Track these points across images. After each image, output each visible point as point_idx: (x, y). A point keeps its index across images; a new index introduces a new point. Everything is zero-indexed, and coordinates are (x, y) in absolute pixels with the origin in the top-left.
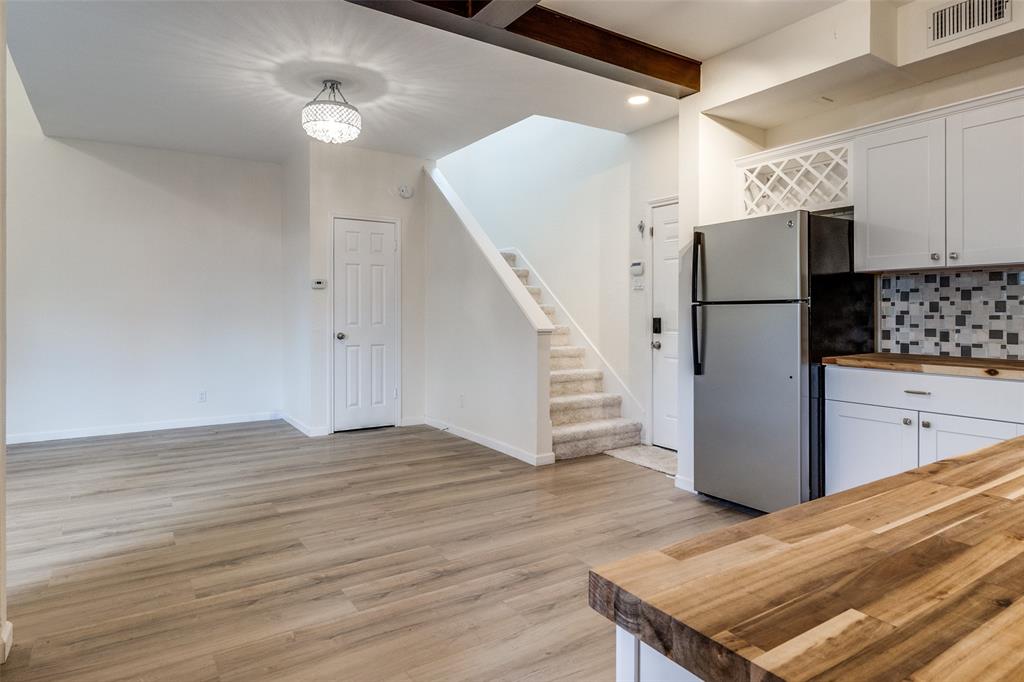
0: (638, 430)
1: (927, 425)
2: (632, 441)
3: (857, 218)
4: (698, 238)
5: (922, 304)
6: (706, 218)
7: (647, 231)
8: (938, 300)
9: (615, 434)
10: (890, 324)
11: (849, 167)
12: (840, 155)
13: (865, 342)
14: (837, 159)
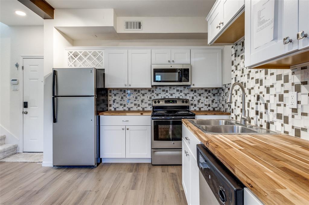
0: (16, 147)
1: (128, 129)
2: (13, 152)
3: (105, 72)
4: (55, 73)
5: (119, 97)
6: (56, 66)
7: (20, 67)
8: (123, 96)
9: (5, 152)
10: (111, 102)
11: (103, 57)
12: (101, 53)
13: (105, 108)
14: (100, 54)
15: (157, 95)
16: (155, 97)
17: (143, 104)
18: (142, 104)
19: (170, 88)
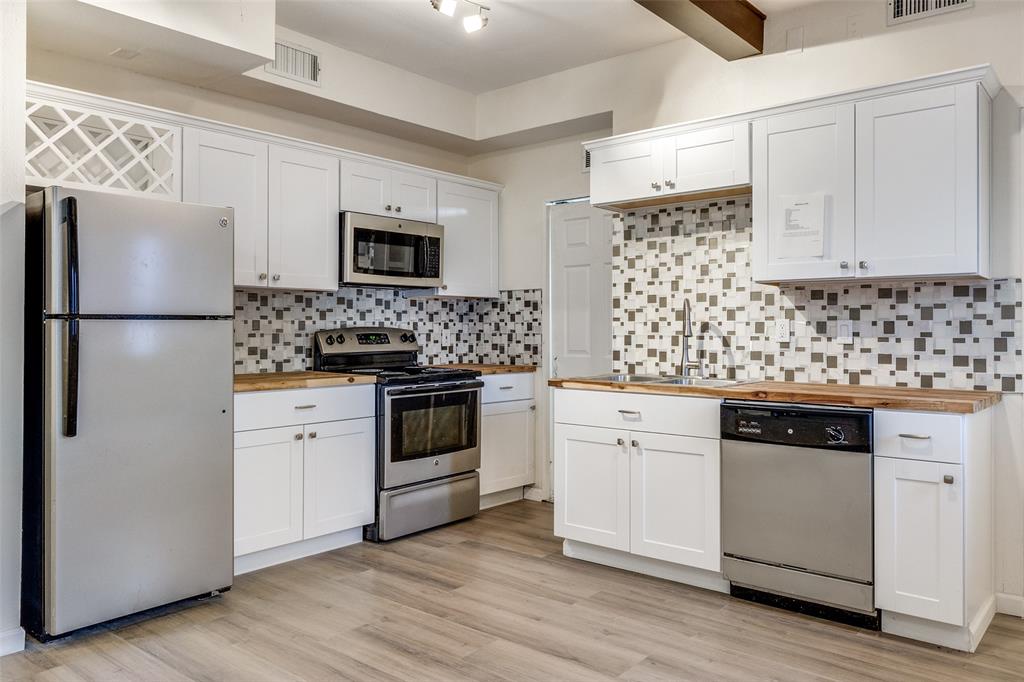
1: (313, 436)
14: (160, 141)
15: (323, 316)
16: (314, 323)
17: (280, 347)
18: (274, 348)
19: (360, 292)
